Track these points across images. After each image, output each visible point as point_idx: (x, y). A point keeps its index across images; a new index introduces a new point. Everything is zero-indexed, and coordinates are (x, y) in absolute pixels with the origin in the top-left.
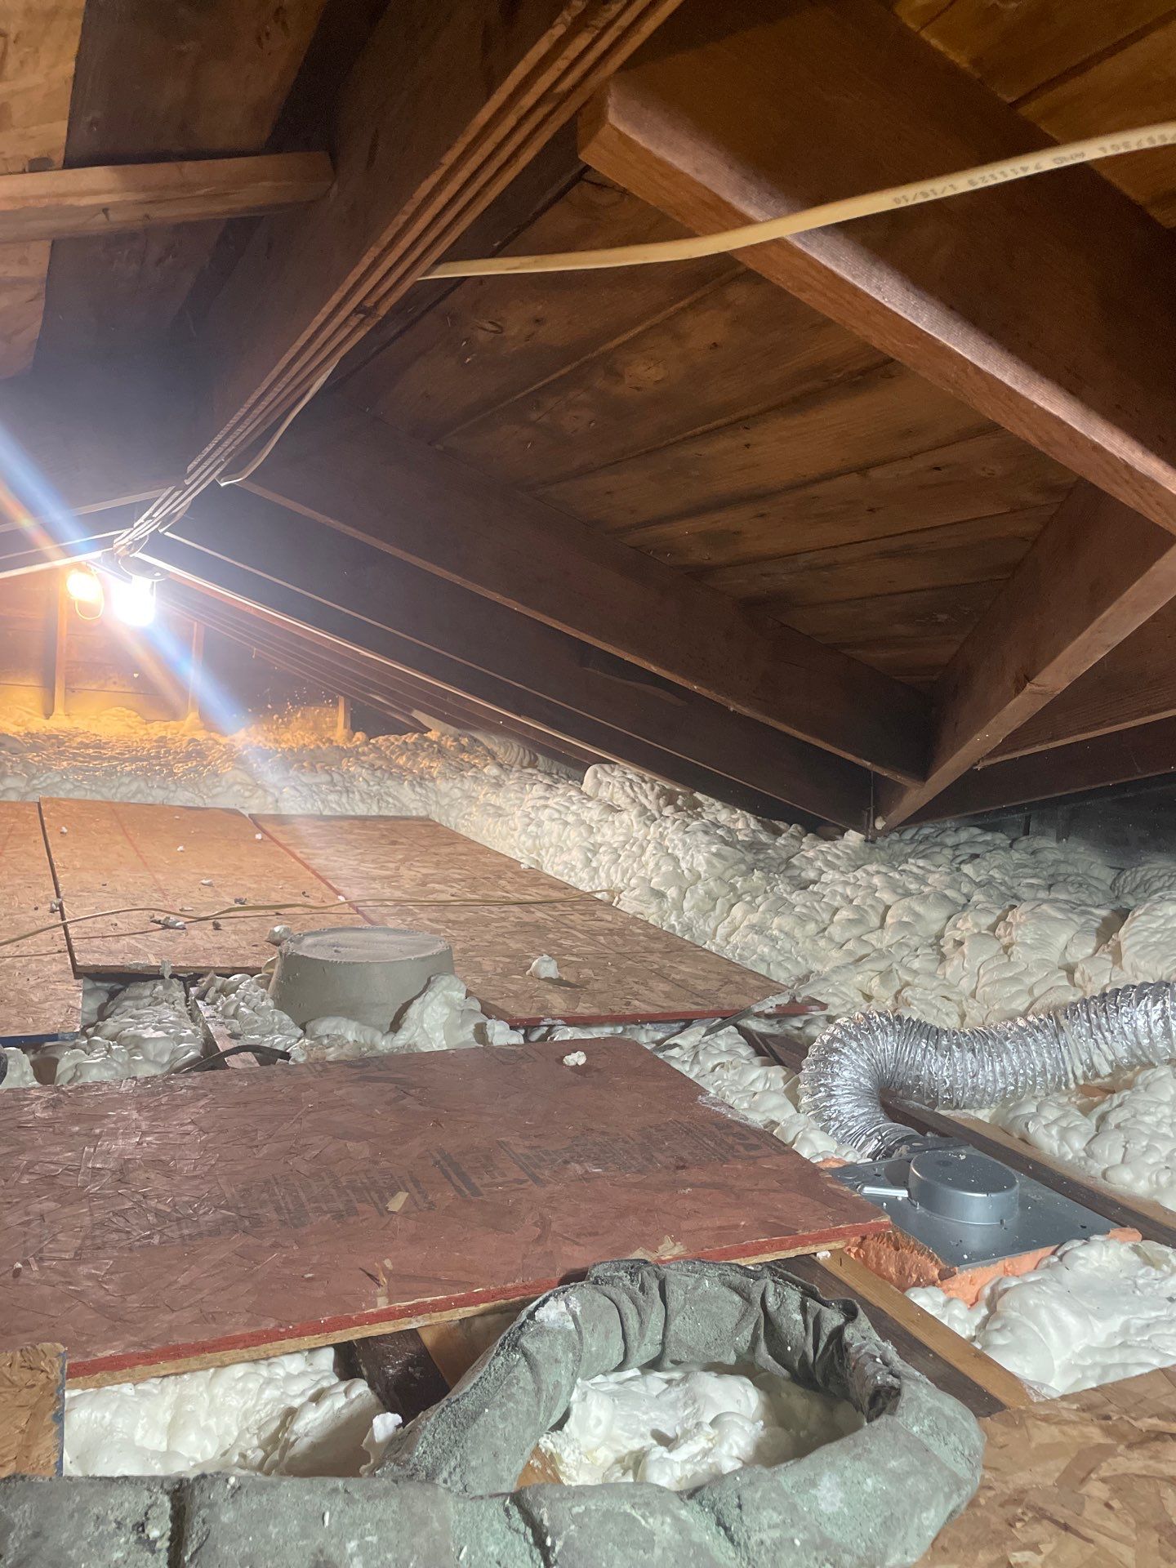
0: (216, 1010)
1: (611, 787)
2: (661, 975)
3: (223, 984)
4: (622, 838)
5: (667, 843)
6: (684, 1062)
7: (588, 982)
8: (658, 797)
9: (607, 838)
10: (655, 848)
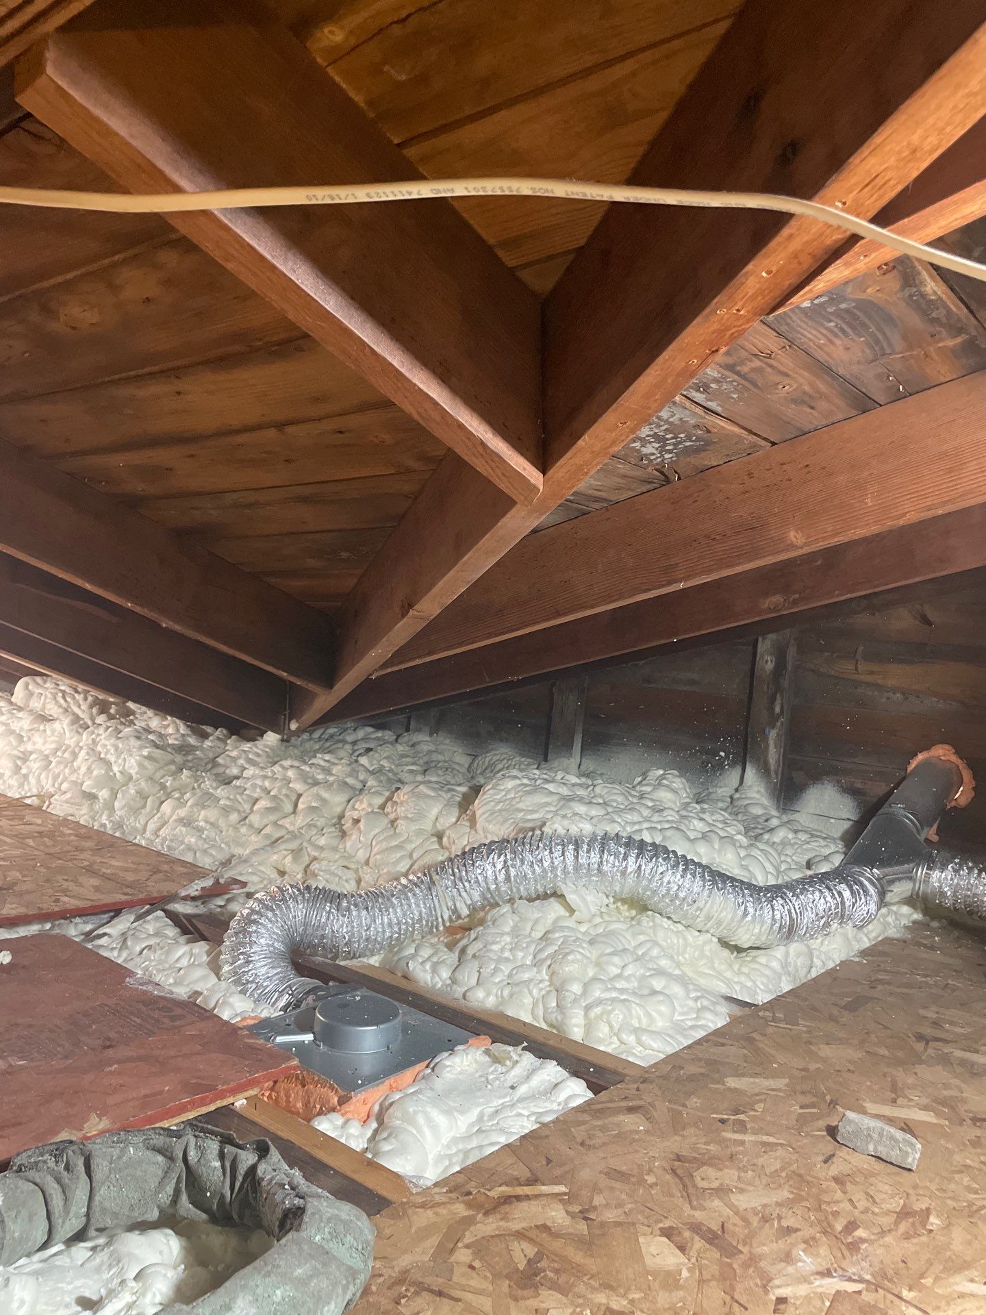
1: (43, 698)
2: (91, 871)
4: (53, 746)
5: (99, 748)
6: (113, 949)
7: (15, 884)
8: (91, 707)
9: (39, 746)
10: (88, 753)
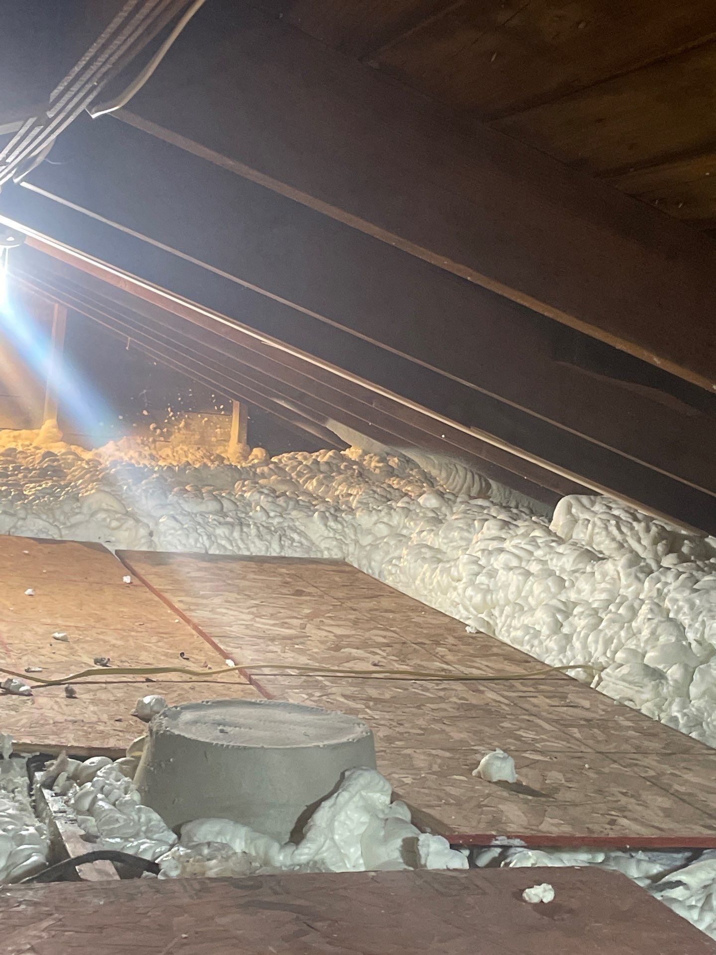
0: (66, 802)
1: (590, 526)
2: (657, 784)
3: (76, 769)
4: (604, 596)
5: (667, 604)
6: (691, 907)
7: (556, 790)
8: (655, 542)
9: (585, 595)
10: (651, 610)
